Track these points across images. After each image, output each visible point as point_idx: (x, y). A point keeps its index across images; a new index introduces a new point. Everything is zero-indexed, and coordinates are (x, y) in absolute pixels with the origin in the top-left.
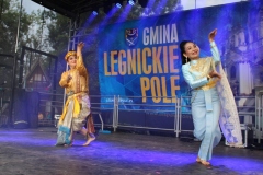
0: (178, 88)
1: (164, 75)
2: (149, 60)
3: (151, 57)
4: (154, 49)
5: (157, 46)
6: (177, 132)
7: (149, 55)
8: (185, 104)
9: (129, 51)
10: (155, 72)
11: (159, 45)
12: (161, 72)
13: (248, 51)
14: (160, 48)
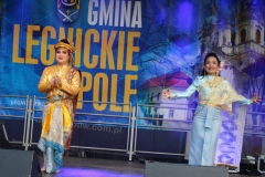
0: (135, 92)
1: (116, 71)
2: (96, 48)
3: (99, 45)
4: (105, 33)
5: (110, 29)
6: (131, 153)
7: (96, 40)
8: (142, 116)
9: (62, 30)
10: (103, 66)
11: (113, 28)
12: (112, 67)
13: (233, 54)
14: (114, 33)
